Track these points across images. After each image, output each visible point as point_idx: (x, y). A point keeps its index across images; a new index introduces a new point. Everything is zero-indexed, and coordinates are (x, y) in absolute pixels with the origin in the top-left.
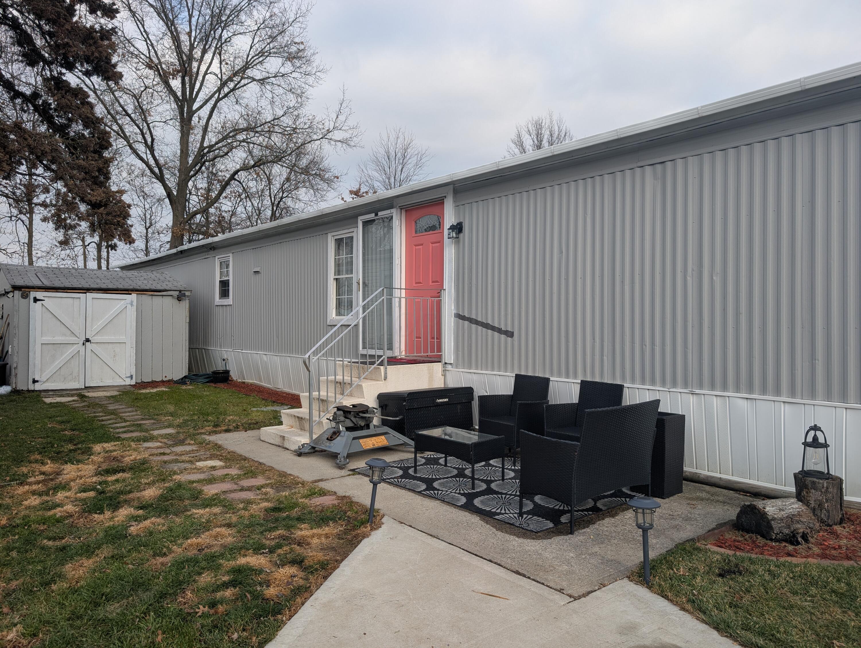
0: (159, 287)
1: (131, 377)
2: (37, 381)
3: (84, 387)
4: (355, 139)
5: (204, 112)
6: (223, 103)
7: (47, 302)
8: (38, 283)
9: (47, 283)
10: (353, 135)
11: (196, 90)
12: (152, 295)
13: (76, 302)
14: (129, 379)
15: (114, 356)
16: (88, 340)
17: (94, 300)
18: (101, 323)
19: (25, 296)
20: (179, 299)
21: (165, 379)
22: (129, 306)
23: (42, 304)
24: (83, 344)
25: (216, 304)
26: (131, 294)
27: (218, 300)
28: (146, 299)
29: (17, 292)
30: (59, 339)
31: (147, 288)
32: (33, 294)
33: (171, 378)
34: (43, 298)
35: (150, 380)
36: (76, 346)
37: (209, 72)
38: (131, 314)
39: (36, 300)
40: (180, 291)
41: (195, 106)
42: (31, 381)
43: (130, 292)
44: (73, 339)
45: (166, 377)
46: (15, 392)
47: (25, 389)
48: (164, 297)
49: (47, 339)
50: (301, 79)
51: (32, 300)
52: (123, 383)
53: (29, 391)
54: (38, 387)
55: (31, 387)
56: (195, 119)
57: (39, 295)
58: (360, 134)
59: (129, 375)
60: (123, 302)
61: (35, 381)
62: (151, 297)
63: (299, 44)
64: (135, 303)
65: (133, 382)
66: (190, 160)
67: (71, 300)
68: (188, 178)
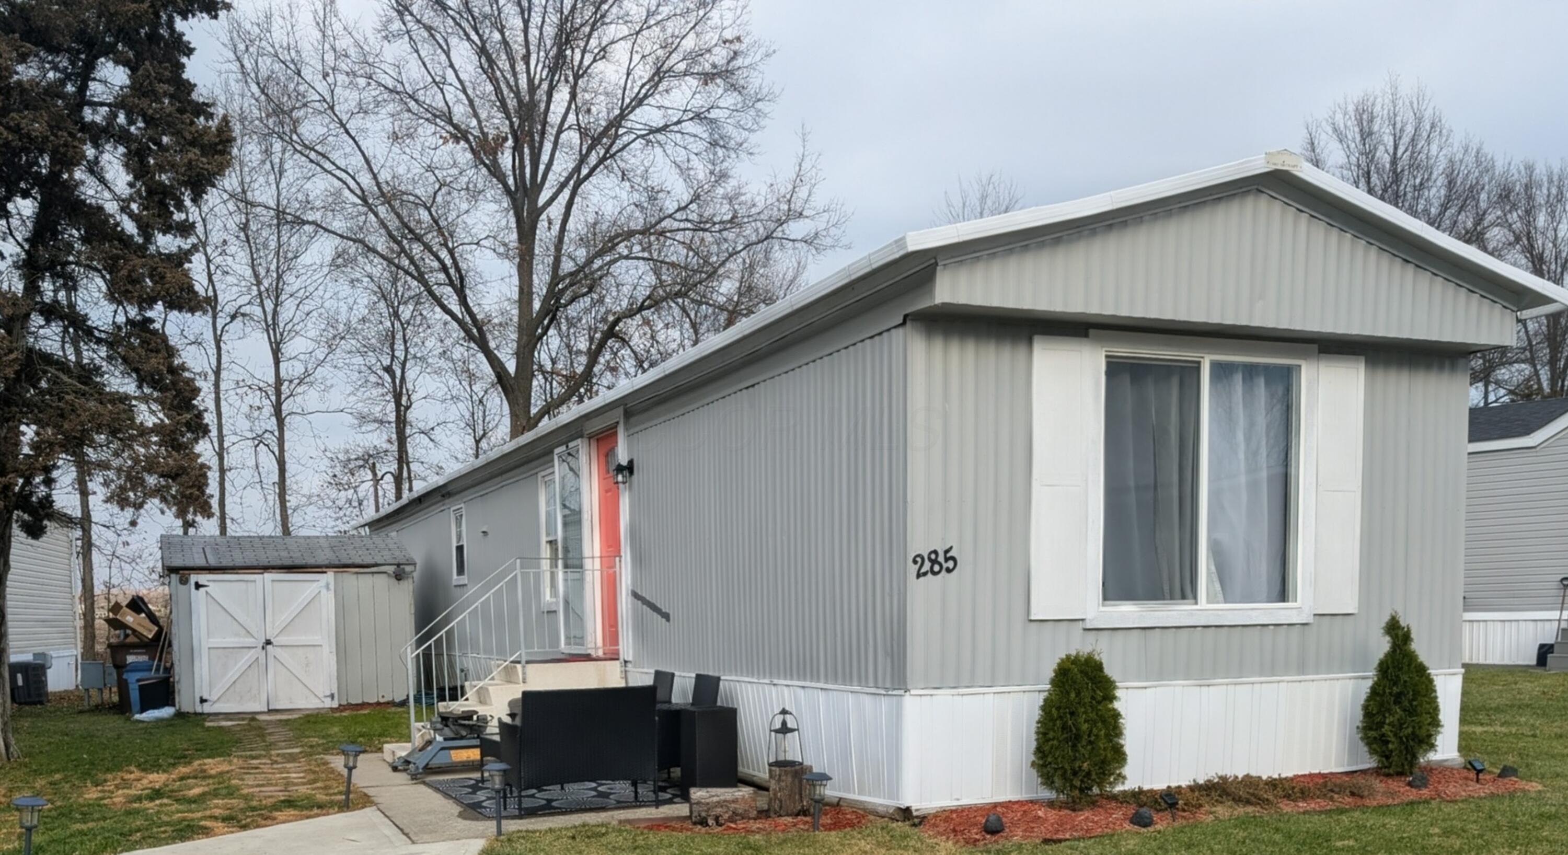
0: (368, 560)
1: (332, 696)
2: (206, 701)
3: (266, 710)
4: (833, 231)
5: (556, 211)
6: (591, 187)
7: (213, 589)
8: (201, 562)
9: (213, 562)
10: (830, 224)
11: (542, 167)
12: (357, 573)
13: (251, 585)
14: (329, 699)
15: (307, 665)
16: (268, 642)
17: (275, 584)
18: (284, 617)
19: (184, 581)
20: (399, 576)
21: (382, 700)
22: (324, 591)
23: (207, 592)
24: (263, 648)
25: (454, 583)
26: (325, 572)
27: (455, 576)
28: (350, 580)
29: (173, 576)
30: (231, 641)
31: (350, 562)
32: (194, 578)
33: (391, 699)
34: (206, 583)
35: (360, 702)
36: (253, 651)
37: (566, 126)
38: (328, 601)
39: (198, 586)
40: (398, 565)
41: (542, 201)
42: (198, 700)
43: (324, 570)
44: (249, 641)
45: (383, 697)
46: (180, 715)
47: (191, 710)
48: (376, 575)
49: (216, 641)
50: (728, 121)
51: (193, 587)
52: (321, 706)
53: (196, 714)
54: (207, 708)
55: (199, 709)
56: (542, 224)
57: (202, 578)
58: (844, 220)
59: (328, 693)
60: (315, 584)
61: (203, 701)
62: (355, 576)
63: (731, 42)
64: (332, 587)
65: (335, 704)
66: (537, 305)
67: (243, 585)
68: (534, 341)
